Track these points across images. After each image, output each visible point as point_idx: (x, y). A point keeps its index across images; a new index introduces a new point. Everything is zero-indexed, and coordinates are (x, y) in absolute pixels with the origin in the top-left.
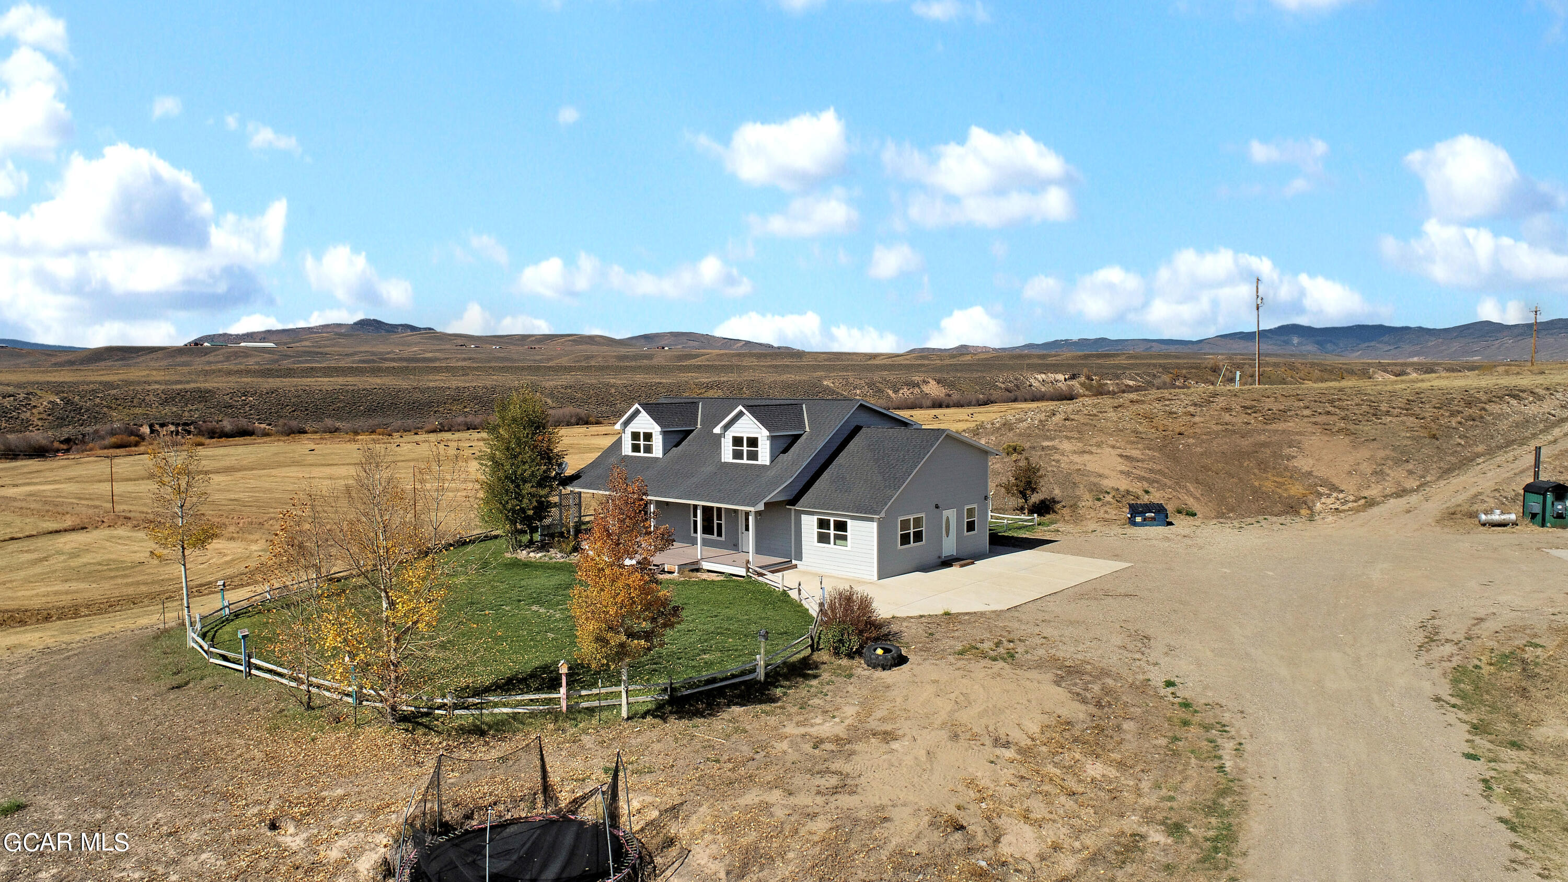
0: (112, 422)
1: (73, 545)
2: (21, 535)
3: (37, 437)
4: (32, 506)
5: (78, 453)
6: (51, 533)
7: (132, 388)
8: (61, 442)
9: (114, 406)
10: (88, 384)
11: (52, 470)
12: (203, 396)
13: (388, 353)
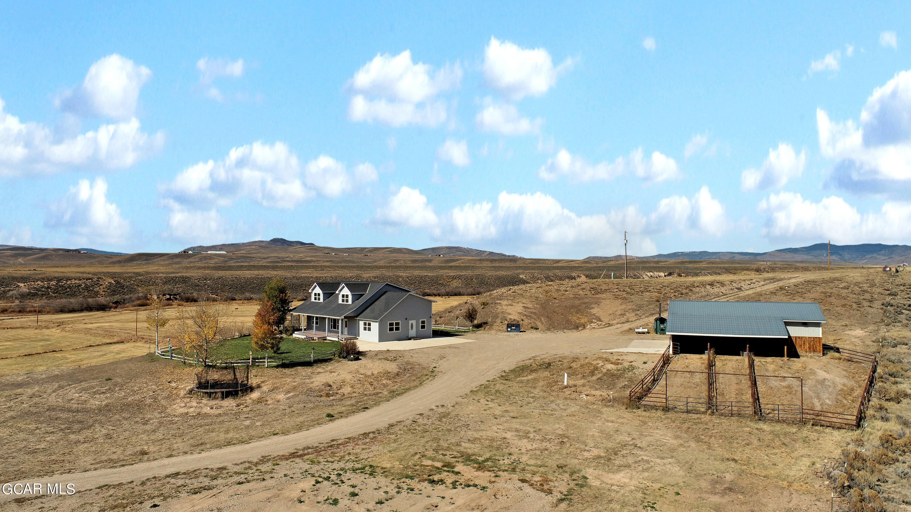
0: (139, 293)
1: (118, 349)
2: (94, 345)
3: (102, 300)
4: (99, 332)
5: (121, 308)
6: (108, 344)
7: (149, 276)
8: (113, 303)
9: (140, 285)
10: (128, 273)
11: (108, 316)
12: (184, 280)
13: (287, 257)
